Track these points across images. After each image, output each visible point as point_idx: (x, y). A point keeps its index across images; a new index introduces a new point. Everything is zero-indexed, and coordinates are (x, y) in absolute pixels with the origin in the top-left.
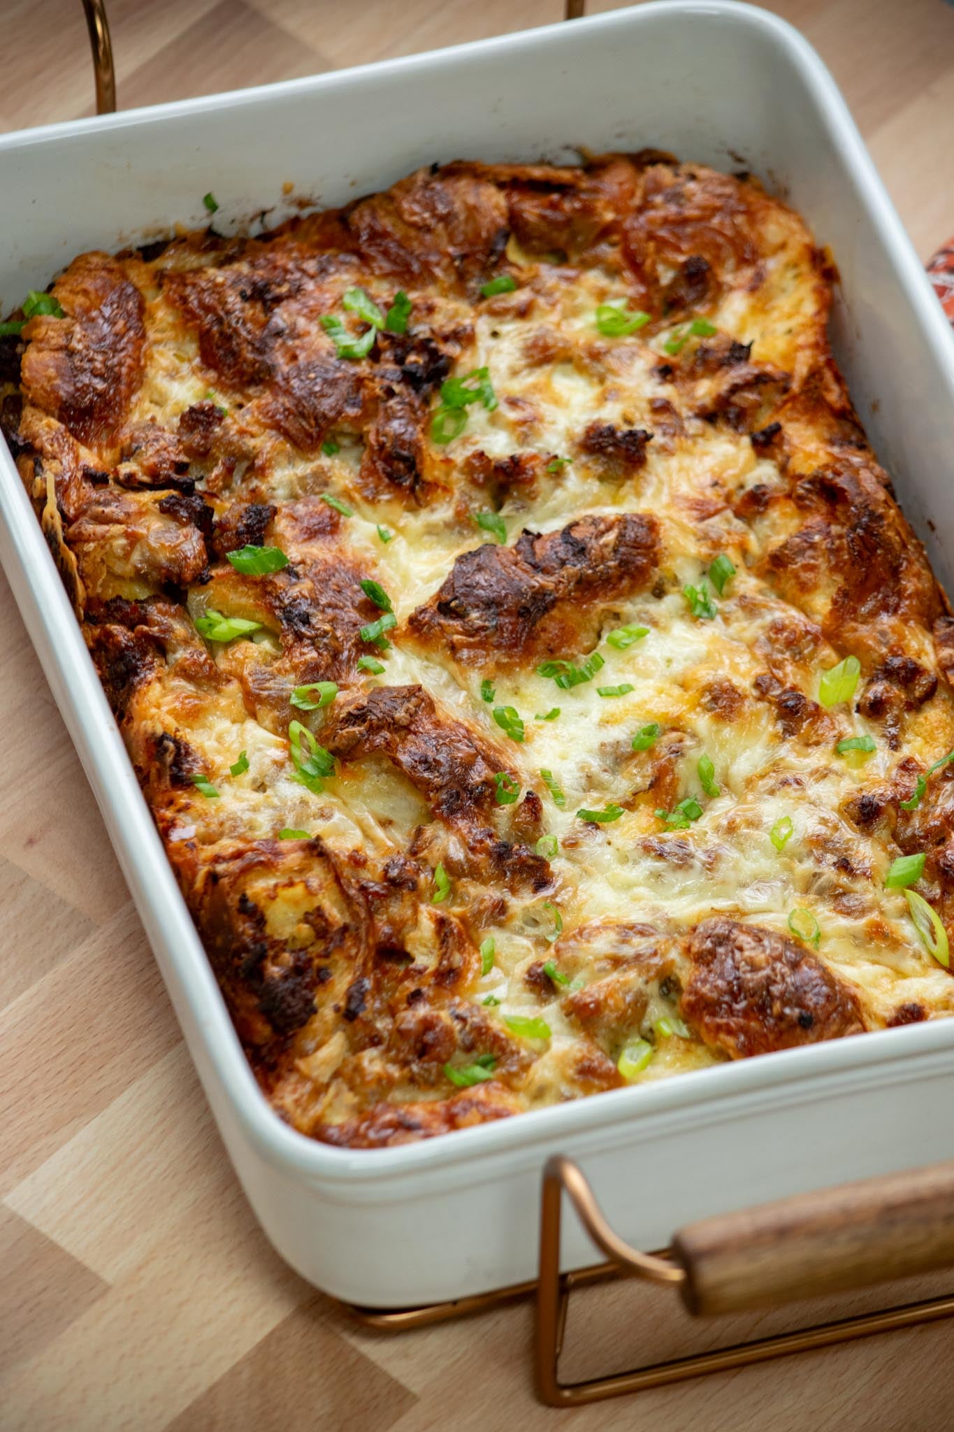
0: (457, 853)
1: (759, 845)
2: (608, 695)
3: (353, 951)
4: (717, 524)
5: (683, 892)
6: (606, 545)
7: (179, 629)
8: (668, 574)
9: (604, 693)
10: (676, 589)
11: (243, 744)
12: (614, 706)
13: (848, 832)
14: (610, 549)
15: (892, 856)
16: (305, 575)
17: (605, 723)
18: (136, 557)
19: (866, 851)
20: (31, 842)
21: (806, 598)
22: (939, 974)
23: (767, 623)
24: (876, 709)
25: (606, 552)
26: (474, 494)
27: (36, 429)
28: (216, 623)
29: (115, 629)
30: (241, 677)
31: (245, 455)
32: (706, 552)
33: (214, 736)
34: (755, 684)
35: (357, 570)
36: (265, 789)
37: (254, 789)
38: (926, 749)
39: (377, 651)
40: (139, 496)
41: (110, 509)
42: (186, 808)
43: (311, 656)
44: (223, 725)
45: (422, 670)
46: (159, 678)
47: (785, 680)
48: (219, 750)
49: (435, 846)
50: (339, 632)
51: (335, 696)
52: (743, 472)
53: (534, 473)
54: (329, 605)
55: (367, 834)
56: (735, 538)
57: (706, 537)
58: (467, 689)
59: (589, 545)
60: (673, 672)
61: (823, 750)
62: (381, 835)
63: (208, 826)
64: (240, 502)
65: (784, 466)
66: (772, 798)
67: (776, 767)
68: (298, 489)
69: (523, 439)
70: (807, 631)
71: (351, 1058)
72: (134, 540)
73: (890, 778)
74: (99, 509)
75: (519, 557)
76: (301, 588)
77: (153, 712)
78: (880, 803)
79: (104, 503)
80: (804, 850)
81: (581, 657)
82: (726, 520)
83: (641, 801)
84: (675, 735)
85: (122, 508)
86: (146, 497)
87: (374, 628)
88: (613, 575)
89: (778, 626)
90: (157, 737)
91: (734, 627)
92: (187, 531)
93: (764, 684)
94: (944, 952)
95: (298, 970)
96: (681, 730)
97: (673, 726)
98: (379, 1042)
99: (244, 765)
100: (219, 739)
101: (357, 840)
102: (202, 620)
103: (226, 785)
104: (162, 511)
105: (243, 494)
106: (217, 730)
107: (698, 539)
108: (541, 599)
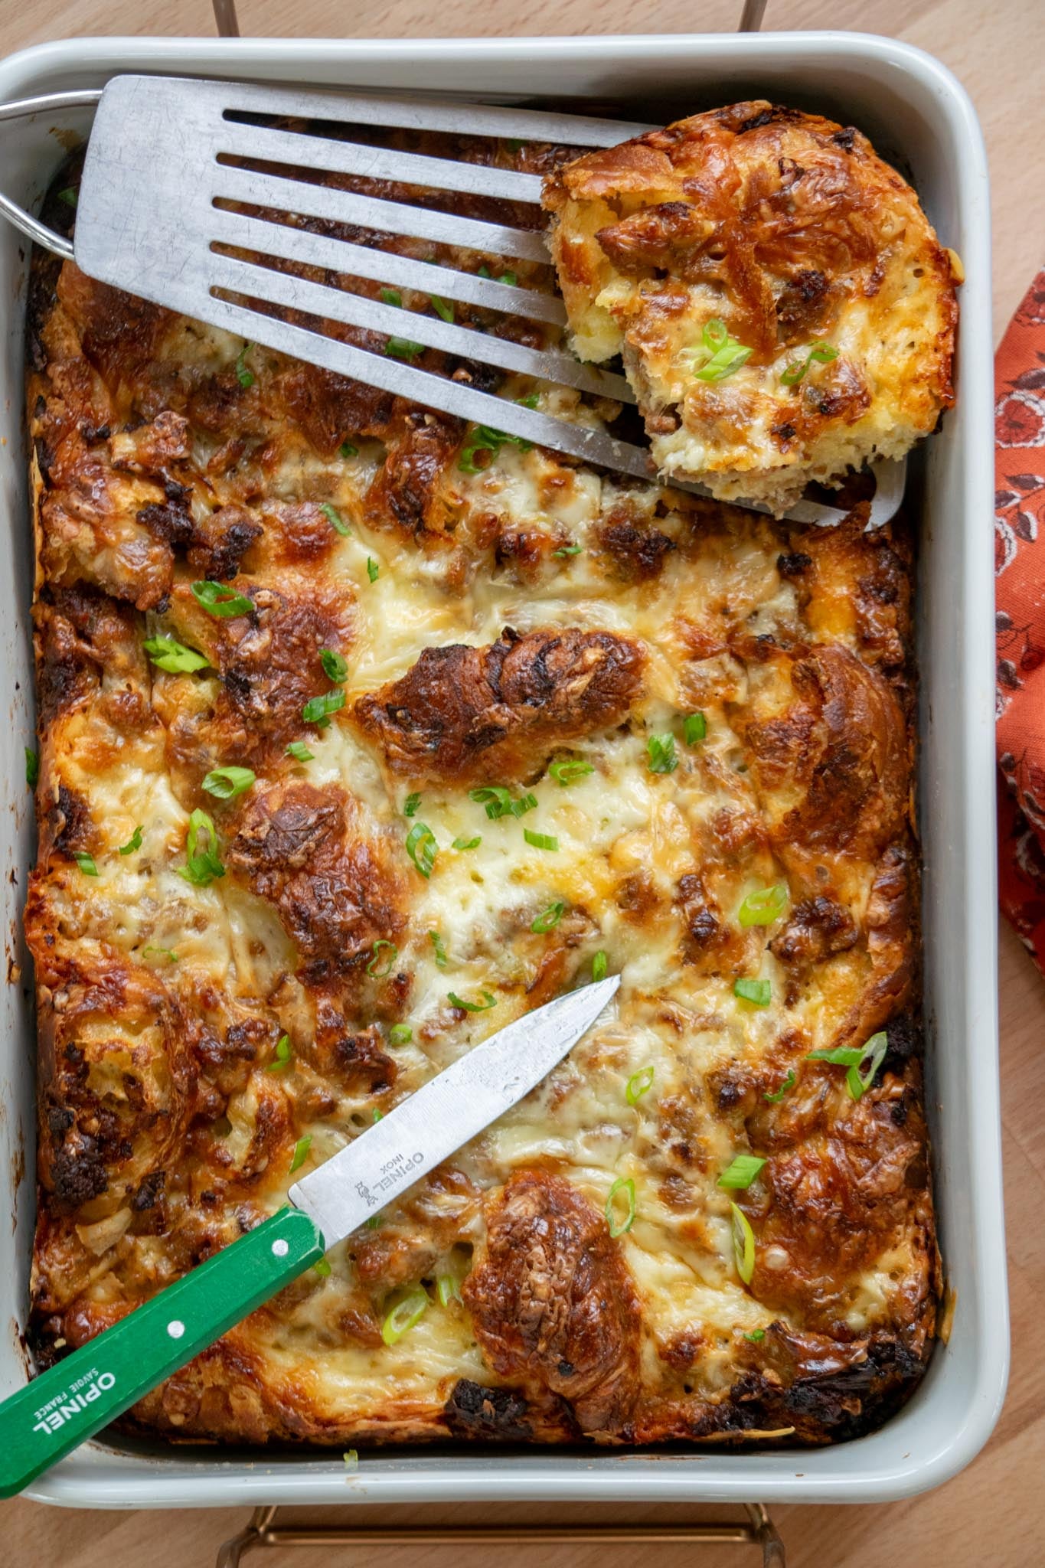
0: (307, 1029)
1: (615, 1089)
2: (532, 843)
3: (161, 1137)
4: (705, 669)
6: (573, 693)
7: (122, 655)
8: (638, 718)
9: (530, 838)
10: (641, 732)
11: (144, 810)
12: (534, 856)
13: (703, 1111)
14: (576, 697)
15: (738, 1147)
16: (268, 624)
17: (517, 877)
18: (99, 562)
19: (715, 1136)
21: (766, 794)
22: (737, 1292)
23: (717, 808)
24: (785, 956)
25: (572, 699)
26: (476, 551)
27: (57, 345)
28: (164, 653)
29: (62, 625)
30: (167, 726)
31: (259, 436)
32: (685, 703)
33: (120, 792)
34: (678, 884)
35: (331, 610)
36: (150, 873)
37: (140, 872)
38: (822, 1011)
39: (317, 728)
40: (124, 490)
41: (86, 507)
42: (61, 886)
43: (239, 734)
44: (134, 777)
45: (354, 762)
46: (84, 710)
47: (709, 891)
48: (118, 813)
49: (291, 1009)
50: (279, 706)
51: (251, 784)
52: (761, 600)
53: (539, 557)
54: (282, 668)
55: (233, 958)
56: (721, 690)
57: (690, 684)
58: (392, 799)
59: (558, 685)
60: (602, 838)
61: (720, 984)
62: (246, 966)
63: (75, 913)
64: (232, 505)
65: (804, 605)
66: (649, 1031)
67: (664, 995)
68: (301, 491)
69: (547, 504)
70: (752, 835)
71: (130, 1239)
72: (101, 544)
73: (768, 1051)
74: (76, 503)
75: (486, 672)
76: (255, 644)
77: (62, 758)
78: (741, 1091)
79: (85, 491)
80: (654, 1112)
81: (521, 787)
82: (721, 664)
83: (521, 989)
84: (578, 922)
85: (99, 507)
86: (129, 496)
87: (319, 706)
88: (575, 719)
89: (723, 823)
90: (53, 800)
91: (687, 793)
92: (157, 550)
93: (687, 887)
94: (747, 1269)
95: (102, 1142)
96: (589, 917)
97: (583, 911)
98: (163, 1229)
99: (136, 844)
100: (124, 798)
101: (220, 966)
102: (150, 645)
103: (111, 864)
104: (138, 522)
105: (240, 490)
106: (126, 784)
107: (682, 683)
108: (492, 732)
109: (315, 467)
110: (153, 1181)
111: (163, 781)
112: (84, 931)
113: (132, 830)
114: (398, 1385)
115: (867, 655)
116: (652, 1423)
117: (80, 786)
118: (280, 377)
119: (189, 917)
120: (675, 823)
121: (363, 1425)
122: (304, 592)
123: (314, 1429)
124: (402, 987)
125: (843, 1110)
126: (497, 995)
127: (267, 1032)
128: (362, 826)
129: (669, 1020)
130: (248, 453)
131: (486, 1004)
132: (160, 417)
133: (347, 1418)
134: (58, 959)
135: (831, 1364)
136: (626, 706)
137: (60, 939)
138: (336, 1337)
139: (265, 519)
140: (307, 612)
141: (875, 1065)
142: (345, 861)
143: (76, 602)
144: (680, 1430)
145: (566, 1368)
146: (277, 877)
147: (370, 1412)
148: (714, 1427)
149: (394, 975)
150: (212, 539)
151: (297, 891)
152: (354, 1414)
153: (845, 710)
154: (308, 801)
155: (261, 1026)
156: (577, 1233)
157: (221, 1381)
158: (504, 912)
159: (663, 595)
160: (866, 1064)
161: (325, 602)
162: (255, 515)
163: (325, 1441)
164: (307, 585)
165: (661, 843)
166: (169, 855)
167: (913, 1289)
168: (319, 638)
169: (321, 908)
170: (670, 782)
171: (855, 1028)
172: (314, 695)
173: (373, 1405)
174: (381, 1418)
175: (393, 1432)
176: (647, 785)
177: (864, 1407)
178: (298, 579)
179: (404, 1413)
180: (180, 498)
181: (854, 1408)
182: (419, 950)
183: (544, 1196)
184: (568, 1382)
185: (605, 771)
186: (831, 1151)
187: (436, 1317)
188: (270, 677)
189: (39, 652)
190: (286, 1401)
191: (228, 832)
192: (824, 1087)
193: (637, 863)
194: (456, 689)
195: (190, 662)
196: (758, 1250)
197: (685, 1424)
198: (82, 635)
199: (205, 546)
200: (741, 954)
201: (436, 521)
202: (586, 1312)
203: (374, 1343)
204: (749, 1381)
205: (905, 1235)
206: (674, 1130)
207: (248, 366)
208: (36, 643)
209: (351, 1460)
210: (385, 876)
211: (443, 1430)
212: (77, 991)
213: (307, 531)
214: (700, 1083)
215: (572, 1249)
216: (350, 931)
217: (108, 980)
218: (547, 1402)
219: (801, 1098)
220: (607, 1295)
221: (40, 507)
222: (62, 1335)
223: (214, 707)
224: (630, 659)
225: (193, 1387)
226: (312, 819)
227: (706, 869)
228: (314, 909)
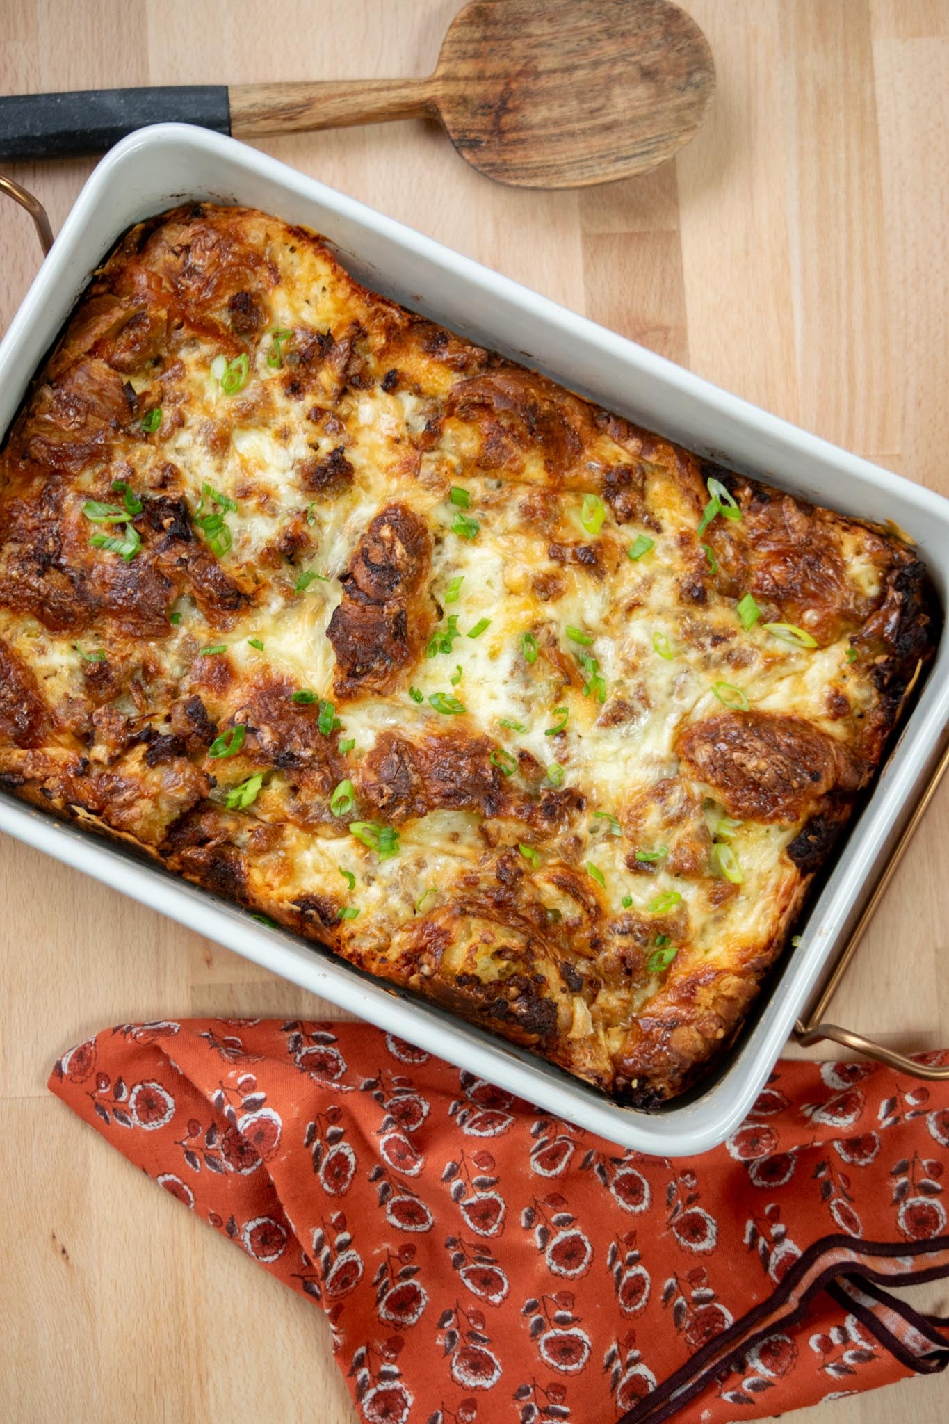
0: (522, 830)
1: (657, 664)
2: (477, 634)
3: (542, 953)
4: (427, 470)
5: (646, 732)
6: (402, 556)
7: (227, 825)
8: (436, 527)
9: (473, 635)
10: (446, 532)
11: (331, 862)
12: (487, 639)
13: (700, 615)
14: (406, 555)
15: (732, 606)
16: (258, 723)
17: (494, 655)
18: (164, 806)
19: (717, 615)
20: (209, 962)
21: (523, 476)
22: (818, 655)
23: (517, 511)
24: (630, 516)
25: (405, 558)
26: (279, 573)
27: (13, 763)
28: (240, 798)
29: (190, 853)
30: (287, 820)
31: (136, 669)
32: (440, 494)
33: (312, 871)
34: (552, 558)
35: (268, 681)
36: (373, 879)
37: (369, 885)
38: (674, 514)
39: (337, 729)
40: (128, 767)
41: (127, 795)
42: (352, 936)
43: (318, 777)
44: (307, 858)
45: (370, 717)
46: (250, 866)
47: (566, 542)
48: (325, 879)
49: (505, 834)
50: (312, 743)
51: (352, 786)
52: (401, 417)
53: (305, 533)
54: (289, 730)
55: (454, 856)
56: (444, 469)
57: (433, 485)
58: (405, 706)
59: (393, 562)
60: (498, 588)
61: (626, 565)
62: (462, 849)
63: (375, 937)
64: (171, 707)
65: (418, 392)
66: (631, 624)
67: (614, 604)
68: (185, 662)
69: (274, 515)
70: (544, 497)
71: (594, 1007)
72: (155, 798)
73: (683, 557)
74: (121, 799)
75: (360, 603)
76: (267, 737)
77: (274, 894)
78: (699, 585)
79: (115, 791)
80: (684, 646)
81: (440, 624)
82: (429, 460)
83: (564, 689)
84: (543, 632)
85: (131, 786)
86: (133, 764)
87: (324, 720)
88: (418, 565)
89: (528, 511)
90: (297, 912)
91: (497, 525)
92: (176, 765)
93: (556, 554)
94: (810, 641)
95: (525, 992)
96: (542, 625)
97: (536, 626)
98: (598, 983)
99: (351, 876)
100: (318, 871)
101: (454, 865)
102: (230, 804)
103: (355, 900)
104: (153, 767)
105: (164, 698)
106: (309, 864)
107: (428, 490)
108: (400, 620)
109: (175, 644)
110: (566, 972)
111: (320, 842)
112: (389, 936)
113: (339, 876)
114: (769, 890)
115: (471, 372)
116: (870, 748)
117: (296, 892)
118: (108, 636)
119: (413, 868)
120: (512, 541)
121: (783, 923)
122: (249, 692)
123: (769, 953)
124: (526, 759)
125: (743, 529)
126: (561, 705)
127: (510, 856)
128: (413, 732)
129: (632, 608)
130: (143, 683)
131: (563, 715)
132: (95, 720)
133: (773, 929)
134: (397, 962)
135: (894, 618)
136: (425, 531)
137: (385, 954)
138: (721, 912)
139: (190, 692)
140: (262, 697)
141: (727, 496)
142: (431, 753)
143: (179, 836)
144: (883, 733)
145: (816, 777)
146: (419, 797)
147: (777, 914)
148: (893, 711)
149: (518, 760)
150: (188, 730)
151: (434, 790)
152: (773, 924)
153: (503, 396)
154: (382, 755)
155: (505, 858)
156: (736, 729)
157: (712, 994)
158: (512, 674)
159: (367, 472)
160: (724, 501)
161: (261, 683)
162: (185, 697)
163: (778, 952)
164: (245, 688)
165: (520, 555)
166: (368, 860)
167: (873, 544)
168: (282, 698)
169: (452, 781)
170: (486, 534)
171: (697, 497)
172: (316, 719)
173: (774, 910)
174: (784, 910)
175: (795, 908)
176: (479, 546)
177: (926, 613)
178: (238, 692)
179: (788, 894)
180: (151, 735)
181: (924, 620)
182: (508, 737)
183: (701, 738)
184: (824, 781)
185: (458, 566)
186: (764, 550)
187: (740, 845)
188: (291, 739)
189: (197, 879)
190: (744, 961)
191: (375, 815)
192: (723, 534)
193: (526, 576)
194: (361, 626)
195: (255, 785)
196: (801, 626)
197: (880, 728)
198: (203, 842)
199: (189, 736)
200: (613, 544)
201: (249, 588)
202: (789, 746)
203: (735, 889)
204: (877, 673)
205: (836, 534)
206: (702, 639)
207: (89, 653)
208: (190, 877)
209: (799, 943)
210: (453, 735)
211: (810, 877)
212: (425, 958)
213: (210, 672)
214: (682, 609)
215: (745, 736)
216: (477, 770)
217: (428, 935)
218: (825, 804)
219: (722, 552)
220: (784, 730)
221: (110, 825)
222: (631, 1080)
223: (291, 783)
224: (399, 512)
225: (706, 1013)
226: (396, 758)
227: (550, 538)
228: (452, 785)
